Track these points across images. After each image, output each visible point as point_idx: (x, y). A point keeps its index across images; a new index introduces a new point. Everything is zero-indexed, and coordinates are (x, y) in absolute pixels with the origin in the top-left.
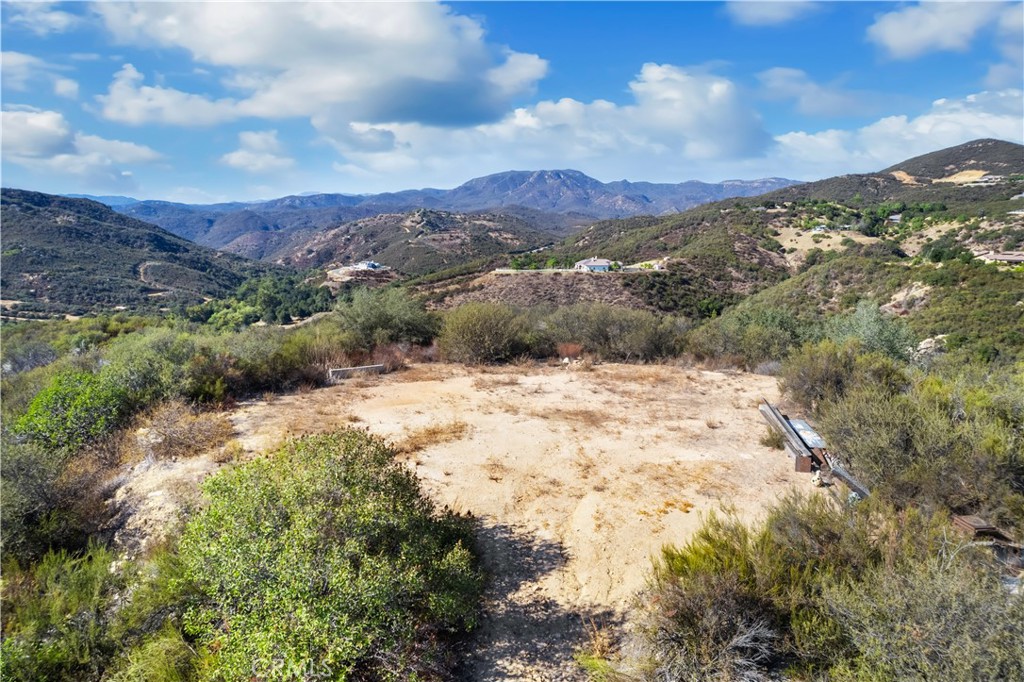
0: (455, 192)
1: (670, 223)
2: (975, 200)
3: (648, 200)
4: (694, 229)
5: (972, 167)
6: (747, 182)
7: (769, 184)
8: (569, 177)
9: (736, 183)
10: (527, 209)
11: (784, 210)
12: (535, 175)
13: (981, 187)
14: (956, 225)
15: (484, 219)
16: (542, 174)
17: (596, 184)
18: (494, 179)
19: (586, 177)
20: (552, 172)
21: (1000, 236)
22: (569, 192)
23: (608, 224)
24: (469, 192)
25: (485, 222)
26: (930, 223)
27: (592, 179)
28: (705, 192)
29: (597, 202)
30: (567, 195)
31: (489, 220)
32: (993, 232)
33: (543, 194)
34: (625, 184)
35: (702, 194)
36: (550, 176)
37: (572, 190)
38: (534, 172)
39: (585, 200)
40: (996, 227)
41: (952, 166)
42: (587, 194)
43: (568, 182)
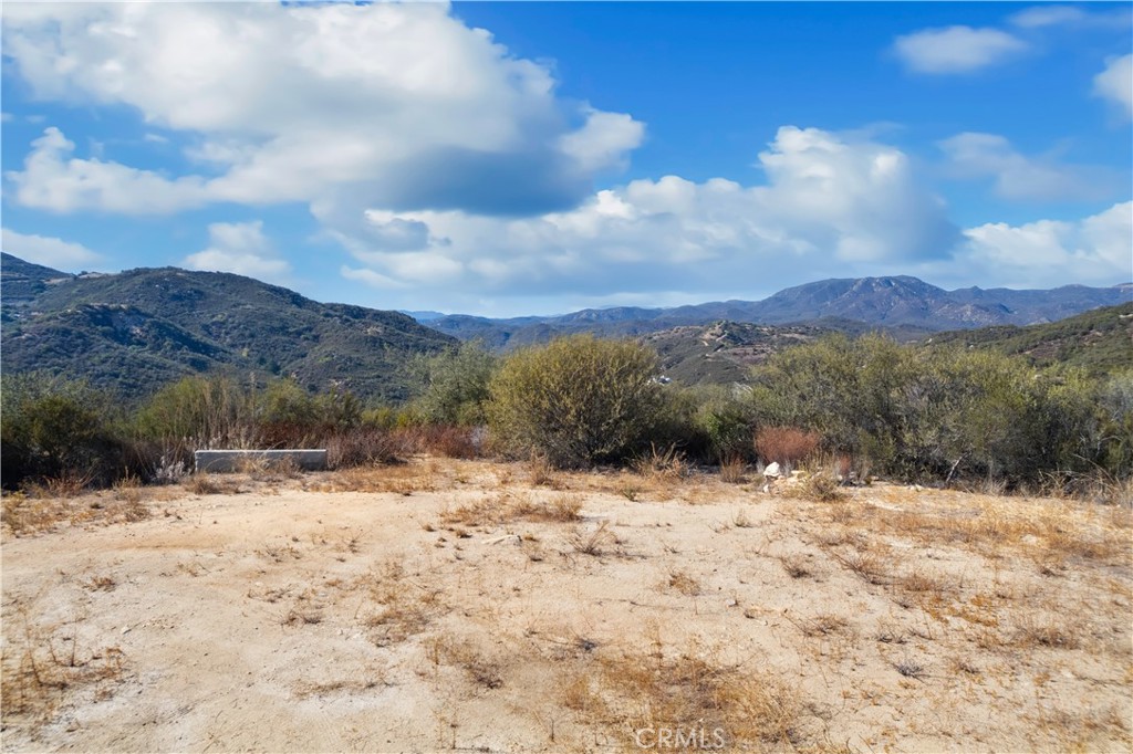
0: (764, 303)
1: (1040, 334)
3: (1007, 311)
4: (1078, 339)
8: (903, 285)
10: (849, 321)
12: (860, 283)
15: (796, 332)
16: (868, 282)
17: (937, 292)
18: (809, 288)
19: (924, 284)
20: (881, 279)
22: (902, 302)
23: (951, 335)
24: (780, 303)
25: (796, 336)
27: (930, 286)
28: (1091, 298)
29: (938, 313)
30: (900, 305)
31: (802, 333)
33: (870, 304)
34: (977, 292)
35: (1087, 300)
36: (877, 284)
37: (906, 299)
38: (859, 280)
39: (924, 311)
42: (926, 303)
43: (902, 290)
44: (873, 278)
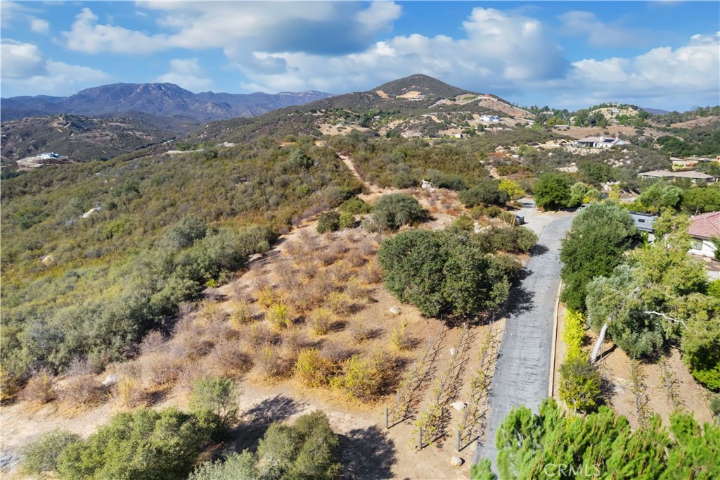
0: (72, 99)
1: (260, 122)
2: (413, 108)
3: (229, 106)
5: (414, 90)
6: (295, 93)
7: (309, 95)
8: (169, 89)
9: (288, 94)
10: (143, 113)
11: (322, 114)
12: (141, 87)
13: (416, 101)
14: (401, 121)
15: (117, 121)
16: (147, 86)
17: (189, 94)
18: (105, 89)
19: (181, 89)
20: (154, 84)
21: (417, 127)
22: (170, 101)
23: (217, 123)
24: (84, 100)
25: (118, 124)
26: (391, 121)
27: (185, 91)
29: (193, 108)
30: (169, 102)
31: (122, 122)
32: (415, 124)
33: (150, 102)
34: (211, 94)
35: (267, 101)
36: (153, 88)
37: (172, 98)
38: (140, 84)
39: (184, 107)
40: (416, 122)
41: (405, 89)
42: (185, 101)
43: (169, 93)
44: (149, 85)
